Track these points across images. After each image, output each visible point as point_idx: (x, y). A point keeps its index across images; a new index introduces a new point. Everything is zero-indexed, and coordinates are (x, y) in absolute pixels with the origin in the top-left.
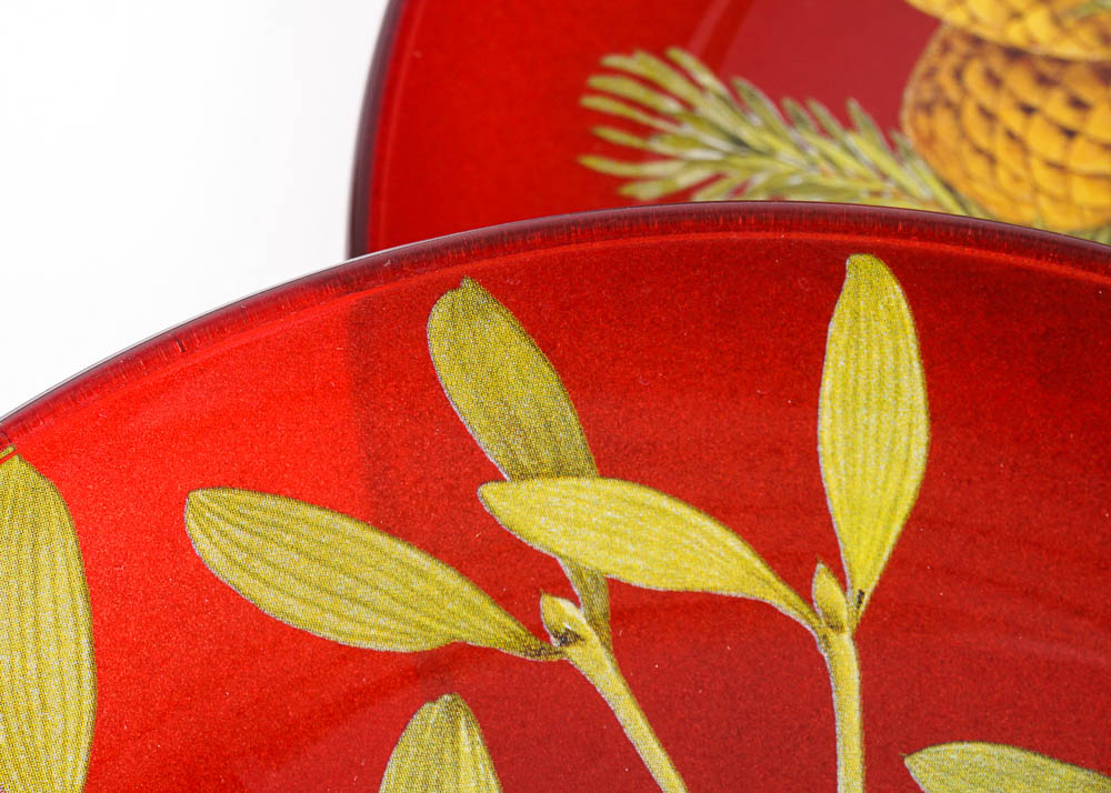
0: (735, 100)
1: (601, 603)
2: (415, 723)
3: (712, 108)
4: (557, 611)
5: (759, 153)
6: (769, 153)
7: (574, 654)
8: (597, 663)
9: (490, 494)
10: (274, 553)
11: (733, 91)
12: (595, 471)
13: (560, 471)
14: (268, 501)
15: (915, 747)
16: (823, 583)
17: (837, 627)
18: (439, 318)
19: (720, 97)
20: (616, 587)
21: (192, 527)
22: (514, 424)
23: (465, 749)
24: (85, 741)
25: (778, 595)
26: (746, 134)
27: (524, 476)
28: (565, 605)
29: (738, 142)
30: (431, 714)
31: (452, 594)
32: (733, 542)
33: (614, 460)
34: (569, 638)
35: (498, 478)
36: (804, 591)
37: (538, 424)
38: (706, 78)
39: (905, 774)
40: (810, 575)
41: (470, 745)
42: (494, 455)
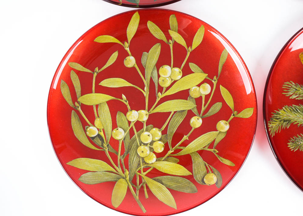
0: (296, 85)
1: (174, 42)
2: (157, 44)
3: (294, 86)
4: (170, 41)
5: (298, 90)
6: (299, 90)
7: (170, 45)
8: (171, 46)
9: (169, 30)
10: (153, 28)
11: (296, 84)
12: (177, 32)
13: (175, 31)
14: (154, 24)
15: (190, 62)
16: (190, 48)
17: (189, 51)
18: (171, 16)
19: (295, 85)
20: (175, 41)
21: (148, 23)
22: (173, 26)
23: (159, 47)
24: (134, 34)
25: (186, 47)
26: (297, 89)
27: (172, 30)
28: (171, 41)
29: (296, 89)
30: (158, 44)
31: (164, 36)
32: (185, 42)
33: (179, 32)
34: (170, 43)
35: (170, 29)
36: (188, 48)
37: (175, 27)
38: (293, 83)
39: (188, 64)
40: (189, 47)
41: (160, 47)
42: (171, 28)
